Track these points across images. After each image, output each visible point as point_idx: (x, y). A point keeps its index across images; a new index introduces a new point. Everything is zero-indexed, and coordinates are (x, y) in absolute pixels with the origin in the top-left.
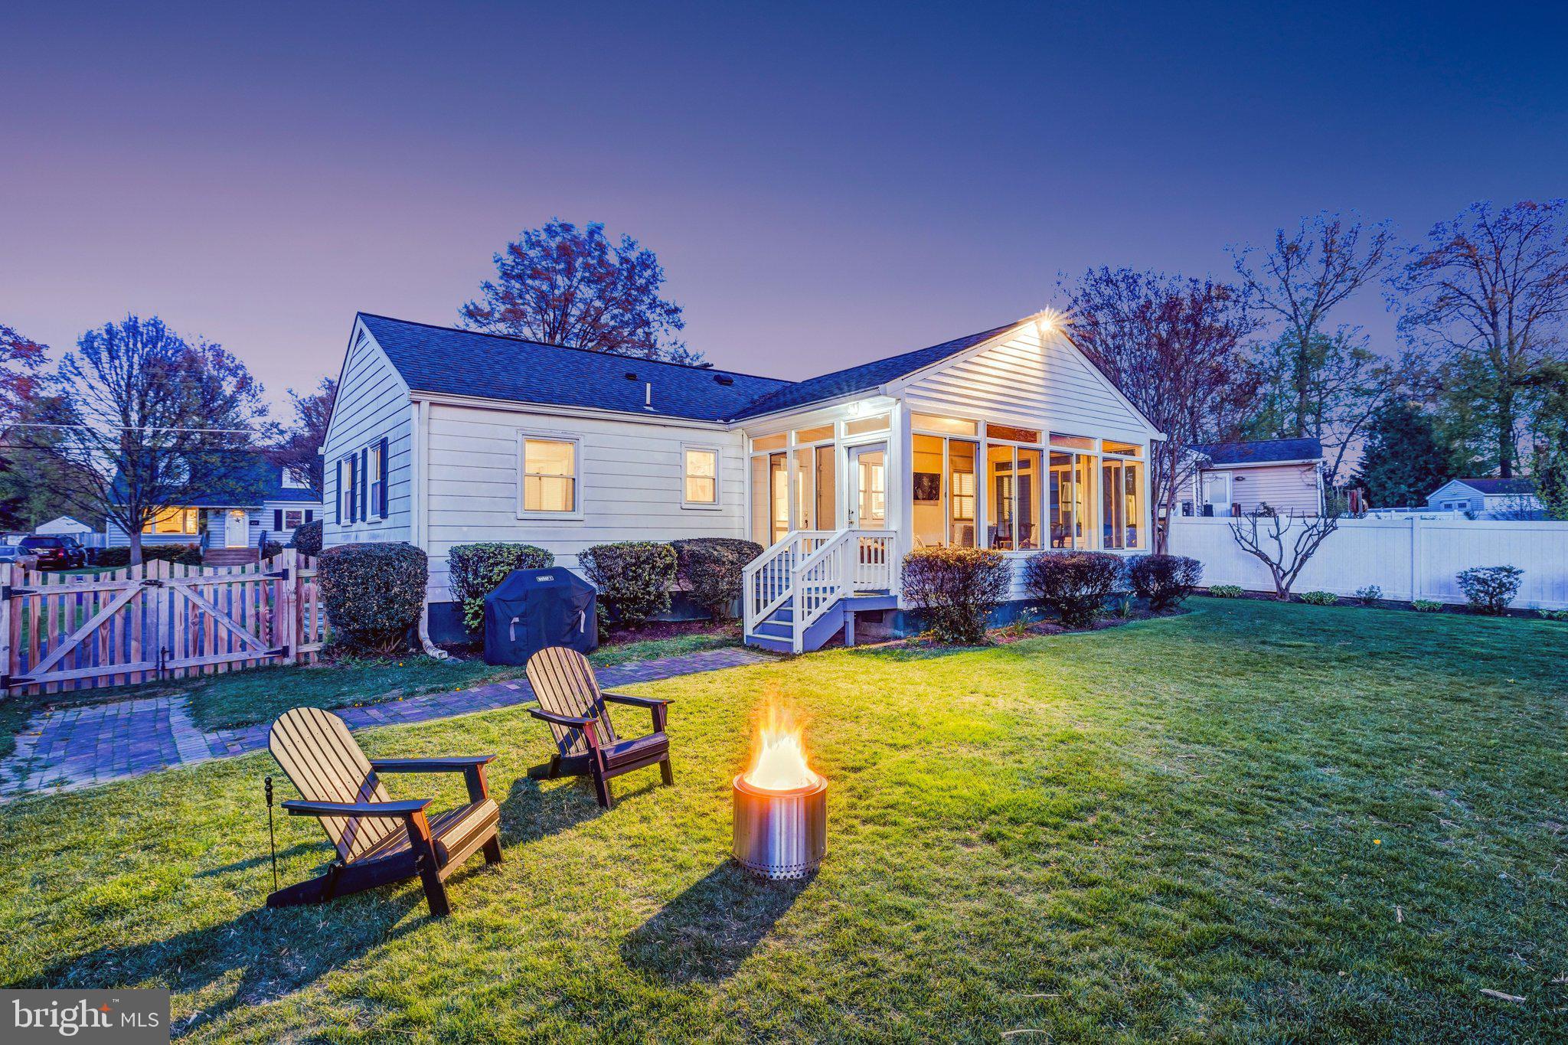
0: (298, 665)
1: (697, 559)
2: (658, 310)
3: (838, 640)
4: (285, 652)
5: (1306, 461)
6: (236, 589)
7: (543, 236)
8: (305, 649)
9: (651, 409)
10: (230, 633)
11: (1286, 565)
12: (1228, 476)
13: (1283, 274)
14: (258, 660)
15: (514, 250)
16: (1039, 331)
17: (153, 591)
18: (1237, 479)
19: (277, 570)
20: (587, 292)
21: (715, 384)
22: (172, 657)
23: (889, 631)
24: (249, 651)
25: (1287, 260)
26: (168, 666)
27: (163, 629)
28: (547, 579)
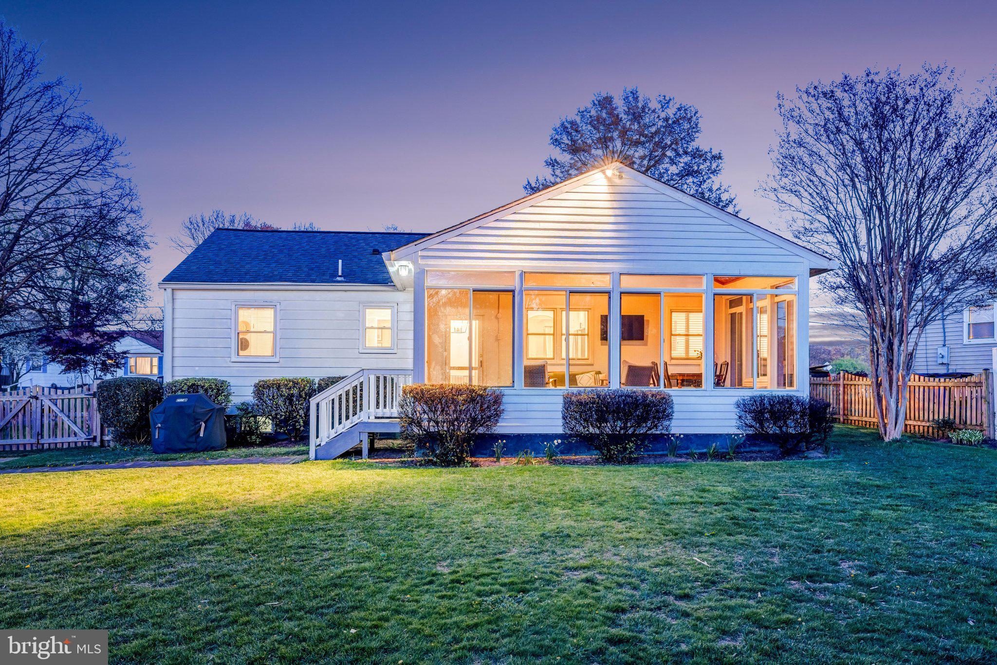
0: (101, 447)
4: (94, 439)
9: (337, 279)
10: (69, 427)
14: (82, 442)
16: (607, 180)
17: (34, 401)
19: (92, 392)
22: (43, 438)
24: (78, 437)
26: (41, 442)
27: (39, 423)
28: (182, 400)
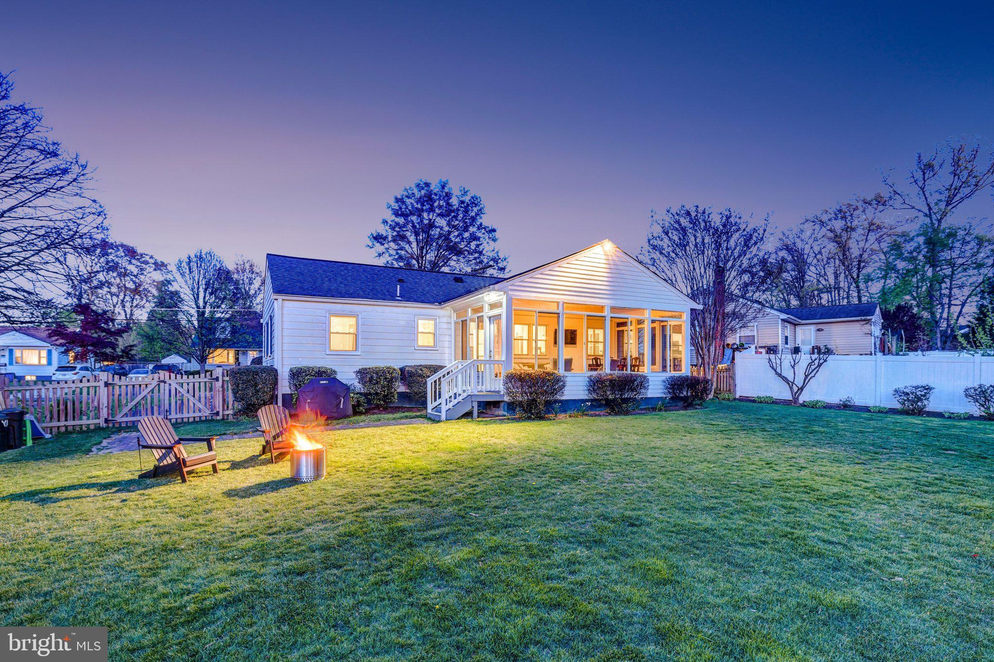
0: (223, 419)
1: (411, 374)
2: (483, 231)
3: (468, 415)
4: (217, 414)
5: (863, 318)
6: (197, 385)
7: (416, 191)
8: (227, 412)
9: (400, 298)
10: (194, 404)
11: (799, 382)
12: (813, 328)
13: (920, 184)
14: (206, 417)
15: (397, 200)
16: (604, 251)
17: (162, 384)
18: (818, 330)
19: (214, 377)
20: (442, 222)
21: (453, 282)
22: (170, 414)
23: (501, 412)
24: (202, 412)
25: (924, 174)
26: (169, 417)
27: (167, 402)
28: (325, 382)
